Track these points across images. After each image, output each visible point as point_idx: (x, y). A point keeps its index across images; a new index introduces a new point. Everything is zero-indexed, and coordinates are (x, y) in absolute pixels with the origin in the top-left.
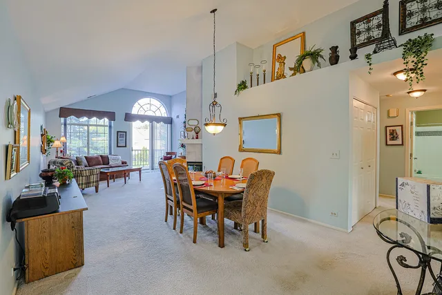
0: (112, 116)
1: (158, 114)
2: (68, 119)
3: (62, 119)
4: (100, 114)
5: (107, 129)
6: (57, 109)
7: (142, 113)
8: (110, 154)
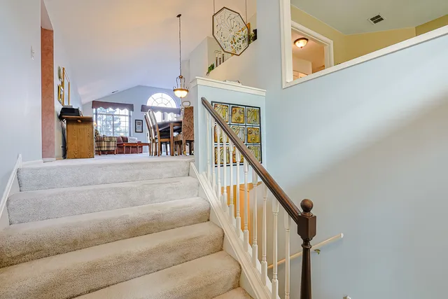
0: (131, 107)
1: (169, 106)
2: (98, 109)
3: (94, 109)
4: (122, 106)
5: (127, 118)
6: (89, 103)
7: (155, 105)
8: (130, 136)
